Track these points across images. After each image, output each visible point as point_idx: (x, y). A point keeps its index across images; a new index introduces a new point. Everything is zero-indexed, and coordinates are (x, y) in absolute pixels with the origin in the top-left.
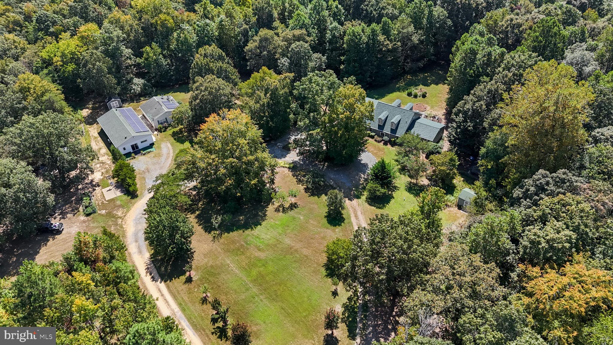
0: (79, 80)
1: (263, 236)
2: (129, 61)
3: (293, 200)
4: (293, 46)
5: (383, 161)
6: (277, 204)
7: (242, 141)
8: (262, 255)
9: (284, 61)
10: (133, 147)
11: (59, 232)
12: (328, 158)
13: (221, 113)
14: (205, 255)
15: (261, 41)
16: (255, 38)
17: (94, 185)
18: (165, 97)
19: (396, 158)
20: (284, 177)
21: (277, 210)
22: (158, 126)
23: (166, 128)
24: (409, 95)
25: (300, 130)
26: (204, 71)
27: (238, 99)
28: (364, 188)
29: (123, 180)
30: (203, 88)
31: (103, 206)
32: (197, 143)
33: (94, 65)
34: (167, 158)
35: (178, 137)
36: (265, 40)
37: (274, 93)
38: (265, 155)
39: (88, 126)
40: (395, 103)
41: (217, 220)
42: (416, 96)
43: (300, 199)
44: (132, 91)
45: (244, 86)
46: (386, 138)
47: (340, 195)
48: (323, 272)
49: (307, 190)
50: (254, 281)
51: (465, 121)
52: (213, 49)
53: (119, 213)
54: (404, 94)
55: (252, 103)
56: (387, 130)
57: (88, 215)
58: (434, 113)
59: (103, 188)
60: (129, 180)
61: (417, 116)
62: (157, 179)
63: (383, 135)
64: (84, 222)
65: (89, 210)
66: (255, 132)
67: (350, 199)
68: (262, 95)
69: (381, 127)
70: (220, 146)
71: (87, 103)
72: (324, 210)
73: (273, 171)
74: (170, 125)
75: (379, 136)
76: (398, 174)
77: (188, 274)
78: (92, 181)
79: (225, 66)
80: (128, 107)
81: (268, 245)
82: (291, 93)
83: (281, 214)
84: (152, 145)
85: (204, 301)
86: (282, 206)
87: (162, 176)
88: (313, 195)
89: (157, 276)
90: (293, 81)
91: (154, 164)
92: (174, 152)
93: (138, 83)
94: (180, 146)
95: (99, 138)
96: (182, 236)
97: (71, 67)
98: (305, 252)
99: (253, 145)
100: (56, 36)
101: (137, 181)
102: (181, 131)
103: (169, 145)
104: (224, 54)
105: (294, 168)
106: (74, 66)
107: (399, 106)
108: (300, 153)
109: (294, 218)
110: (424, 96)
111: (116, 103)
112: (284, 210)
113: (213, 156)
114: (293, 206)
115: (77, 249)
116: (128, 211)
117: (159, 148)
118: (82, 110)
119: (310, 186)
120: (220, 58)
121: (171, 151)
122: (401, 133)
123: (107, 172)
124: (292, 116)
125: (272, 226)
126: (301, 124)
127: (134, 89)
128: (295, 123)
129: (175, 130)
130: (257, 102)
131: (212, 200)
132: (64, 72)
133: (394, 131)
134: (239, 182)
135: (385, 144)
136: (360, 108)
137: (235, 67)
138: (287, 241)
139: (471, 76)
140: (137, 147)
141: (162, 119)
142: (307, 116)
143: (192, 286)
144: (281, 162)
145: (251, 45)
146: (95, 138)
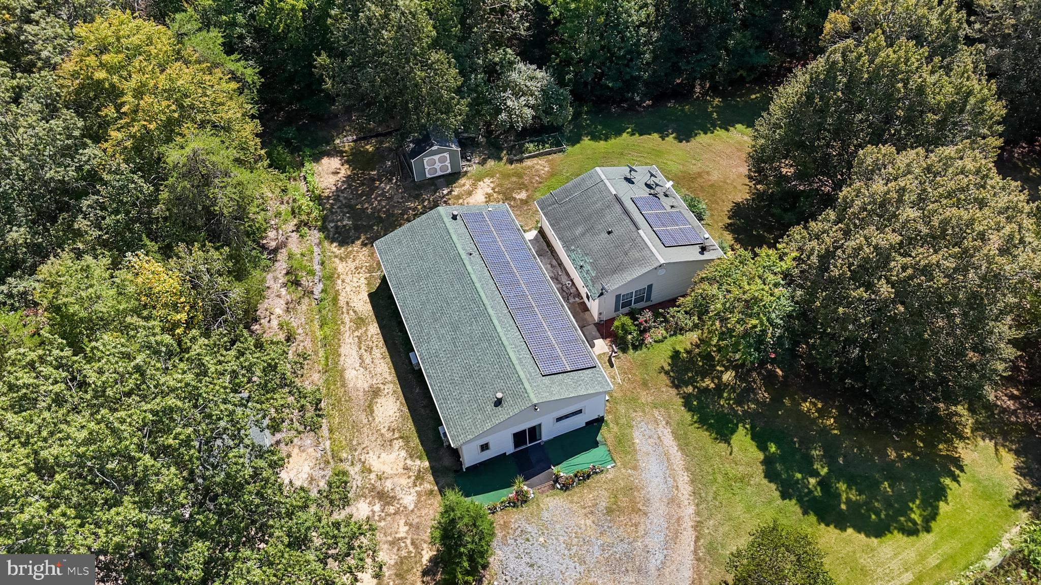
18: (641, 174)
22: (612, 316)
39: (334, 248)
44: (503, 116)
71: (338, 127)
84: (594, 427)
95: (374, 329)
111: (442, 160)
117: (624, 444)
118: (317, 159)
127: (509, 111)
129: (681, 344)
146: (360, 322)
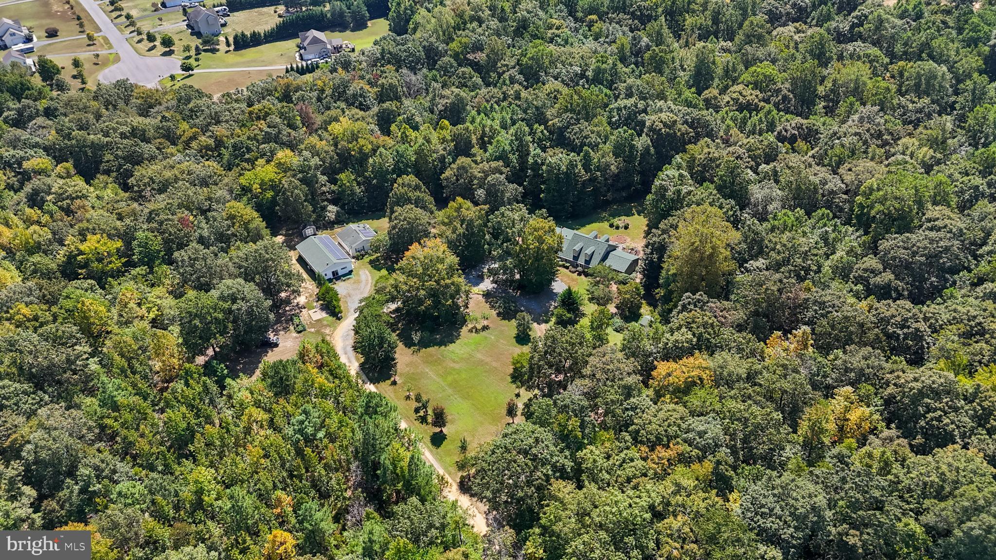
0: (278, 208)
1: (457, 351)
2: (324, 188)
3: (486, 323)
4: (489, 178)
5: (569, 289)
6: (470, 326)
7: (440, 266)
8: (457, 366)
9: (480, 193)
10: (333, 273)
11: (276, 345)
12: (521, 286)
13: (422, 241)
14: (407, 365)
15: (458, 169)
16: (453, 166)
17: (300, 308)
18: (361, 225)
19: (588, 288)
20: (479, 302)
21: (471, 331)
22: (355, 254)
23: (363, 256)
24: (611, 226)
25: (494, 259)
26: (402, 200)
27: (434, 227)
28: (553, 314)
29: (330, 302)
30: (402, 218)
31: (312, 325)
32: (398, 269)
33: (292, 193)
34: (367, 284)
35: (375, 265)
36: (462, 168)
37: (470, 224)
38: (460, 280)
40: (591, 236)
41: (416, 337)
42: (617, 228)
43: (492, 322)
44: (327, 218)
45: (441, 215)
46: (580, 269)
47: (528, 317)
48: (509, 379)
49: (499, 314)
50: (450, 385)
51: (652, 253)
52: (410, 179)
53: (327, 331)
54: (606, 225)
55: (449, 233)
56: (581, 261)
57: (299, 332)
58: (633, 245)
59: (309, 309)
60: (335, 303)
61: (614, 248)
62: (361, 301)
63: (577, 266)
64: (297, 338)
65: (300, 328)
66: (452, 259)
67: (539, 324)
68: (459, 226)
69: (576, 258)
70: (421, 271)
71: (281, 229)
72: (515, 332)
73: (467, 296)
74: (367, 253)
75: (574, 267)
76: (586, 302)
77: (392, 379)
78: (298, 304)
79: (422, 195)
80: (324, 235)
81: (462, 359)
82: (486, 226)
83: (474, 334)
84: (351, 272)
85: (408, 398)
86: (475, 327)
87: (366, 299)
88: (504, 319)
89: (366, 380)
90: (487, 214)
91: (354, 289)
92: (372, 279)
93: (332, 211)
94: (378, 274)
95: (299, 264)
96: (389, 346)
97: (269, 194)
98: (494, 364)
99: (451, 271)
100: (252, 162)
101: (341, 303)
102: (377, 259)
103: (367, 272)
104: (421, 184)
105: (487, 295)
106: (272, 193)
107: (596, 237)
108: (493, 282)
109: (486, 338)
110: (626, 227)
111: (311, 231)
112: (477, 331)
113: (415, 280)
114: (485, 328)
115: (301, 353)
116: (334, 330)
117: (358, 274)
118: (275, 236)
119: (501, 310)
120: (417, 188)
121: (370, 278)
122: (594, 263)
123: (311, 296)
124: (486, 246)
125: (465, 344)
126: (495, 253)
127: (329, 217)
128: (490, 253)
129: (372, 258)
130: (454, 232)
131: (410, 322)
132: (263, 198)
133: (588, 262)
134: (437, 303)
135: (579, 274)
136: (549, 240)
137: (431, 195)
138: (479, 356)
139: (662, 210)
140: (337, 274)
141: (360, 247)
142: (501, 246)
143: (397, 387)
144: (475, 289)
145: (448, 173)
146: (294, 264)
